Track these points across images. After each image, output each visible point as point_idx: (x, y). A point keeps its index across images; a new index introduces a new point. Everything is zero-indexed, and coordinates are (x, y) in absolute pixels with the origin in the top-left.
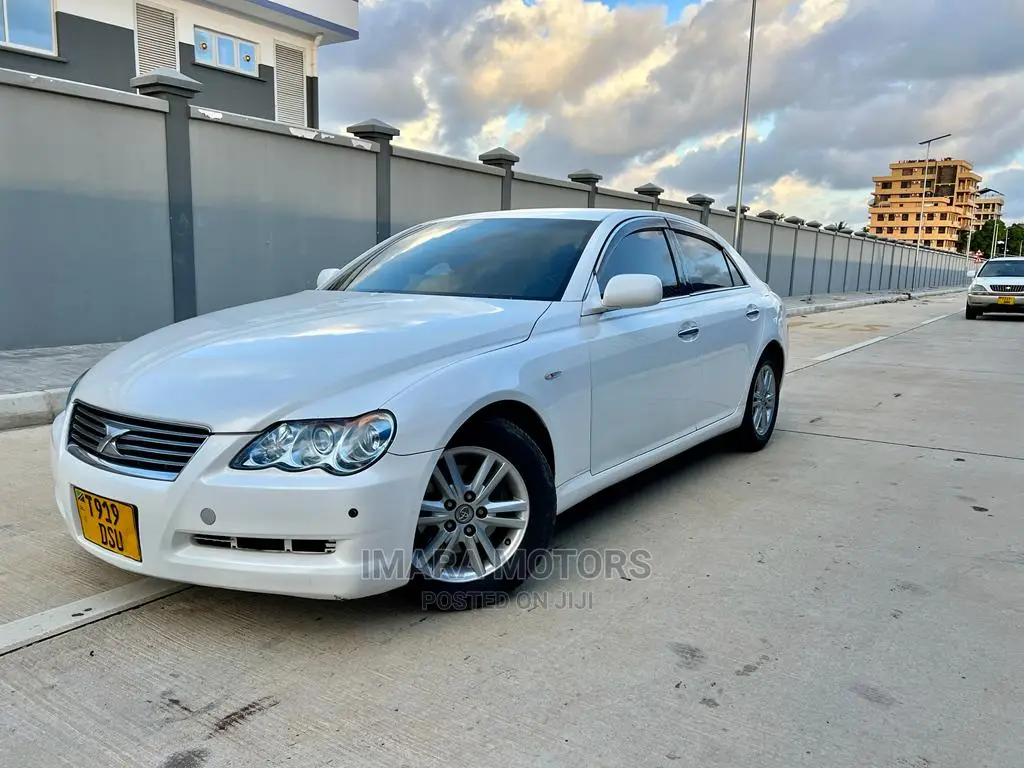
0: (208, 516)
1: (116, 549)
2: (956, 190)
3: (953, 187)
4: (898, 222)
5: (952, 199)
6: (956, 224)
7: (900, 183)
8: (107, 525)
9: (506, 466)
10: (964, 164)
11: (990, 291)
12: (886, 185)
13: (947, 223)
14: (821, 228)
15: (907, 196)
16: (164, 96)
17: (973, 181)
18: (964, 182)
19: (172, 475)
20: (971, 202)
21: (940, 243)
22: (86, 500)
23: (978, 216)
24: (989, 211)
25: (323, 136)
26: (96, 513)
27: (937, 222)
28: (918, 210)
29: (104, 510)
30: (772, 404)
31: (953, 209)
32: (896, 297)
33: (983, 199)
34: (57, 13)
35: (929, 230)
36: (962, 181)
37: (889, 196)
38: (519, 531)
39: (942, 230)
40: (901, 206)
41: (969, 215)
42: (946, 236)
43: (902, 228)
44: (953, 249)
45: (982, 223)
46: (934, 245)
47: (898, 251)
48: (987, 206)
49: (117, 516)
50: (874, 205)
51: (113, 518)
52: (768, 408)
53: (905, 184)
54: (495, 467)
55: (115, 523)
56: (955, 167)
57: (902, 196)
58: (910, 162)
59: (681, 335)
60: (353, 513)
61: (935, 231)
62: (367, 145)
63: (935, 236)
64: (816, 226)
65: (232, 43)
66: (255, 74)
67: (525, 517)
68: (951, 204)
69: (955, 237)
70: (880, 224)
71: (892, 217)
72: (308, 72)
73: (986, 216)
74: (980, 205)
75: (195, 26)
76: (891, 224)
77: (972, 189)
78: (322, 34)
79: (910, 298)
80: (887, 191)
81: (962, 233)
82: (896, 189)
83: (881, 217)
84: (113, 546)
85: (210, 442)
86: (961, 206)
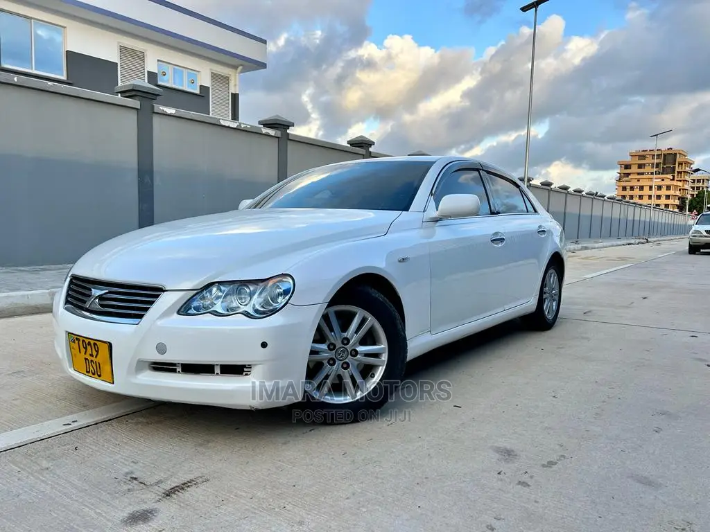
0: (161, 349)
1: (96, 376)
2: (677, 170)
3: (674, 168)
4: (637, 192)
5: (674, 176)
6: (678, 193)
7: (637, 166)
8: (90, 358)
9: (371, 320)
10: (682, 152)
11: (705, 234)
12: (627, 167)
13: (671, 192)
14: (583, 193)
15: (642, 174)
16: (136, 98)
17: (688, 163)
18: (682, 164)
19: (137, 321)
20: (687, 178)
21: (667, 206)
22: (77, 342)
23: (693, 188)
24: (701, 185)
25: (243, 126)
26: (83, 350)
27: (664, 192)
28: (650, 184)
29: (89, 348)
30: (557, 298)
31: (675, 183)
32: (637, 241)
33: (696, 176)
34: (67, 51)
35: (659, 197)
36: (680, 164)
37: (629, 174)
38: (381, 367)
39: (668, 197)
40: (639, 181)
41: (686, 187)
42: (670, 202)
43: (640, 196)
44: (676, 210)
45: (696, 192)
46: (663, 207)
47: (637, 210)
48: (699, 181)
49: (97, 351)
50: (620, 180)
51: (95, 353)
52: (554, 300)
53: (640, 166)
54: (364, 321)
55: (96, 357)
56: (675, 155)
57: (639, 174)
58: (643, 151)
59: (493, 241)
60: (264, 345)
61: (663, 198)
62: (272, 132)
63: (663, 201)
64: (580, 192)
65: (182, 72)
66: (197, 91)
67: (385, 357)
68: (673, 179)
69: (677, 202)
70: (624, 193)
71: (632, 188)
72: (232, 90)
73: (698, 188)
74: (694, 180)
75: (158, 61)
76: (631, 193)
77: (687, 169)
78: (241, 65)
79: (648, 242)
80: (628, 171)
81: (682, 199)
82: (634, 169)
83: (624, 188)
84: (94, 374)
85: (164, 296)
86: (681, 181)
